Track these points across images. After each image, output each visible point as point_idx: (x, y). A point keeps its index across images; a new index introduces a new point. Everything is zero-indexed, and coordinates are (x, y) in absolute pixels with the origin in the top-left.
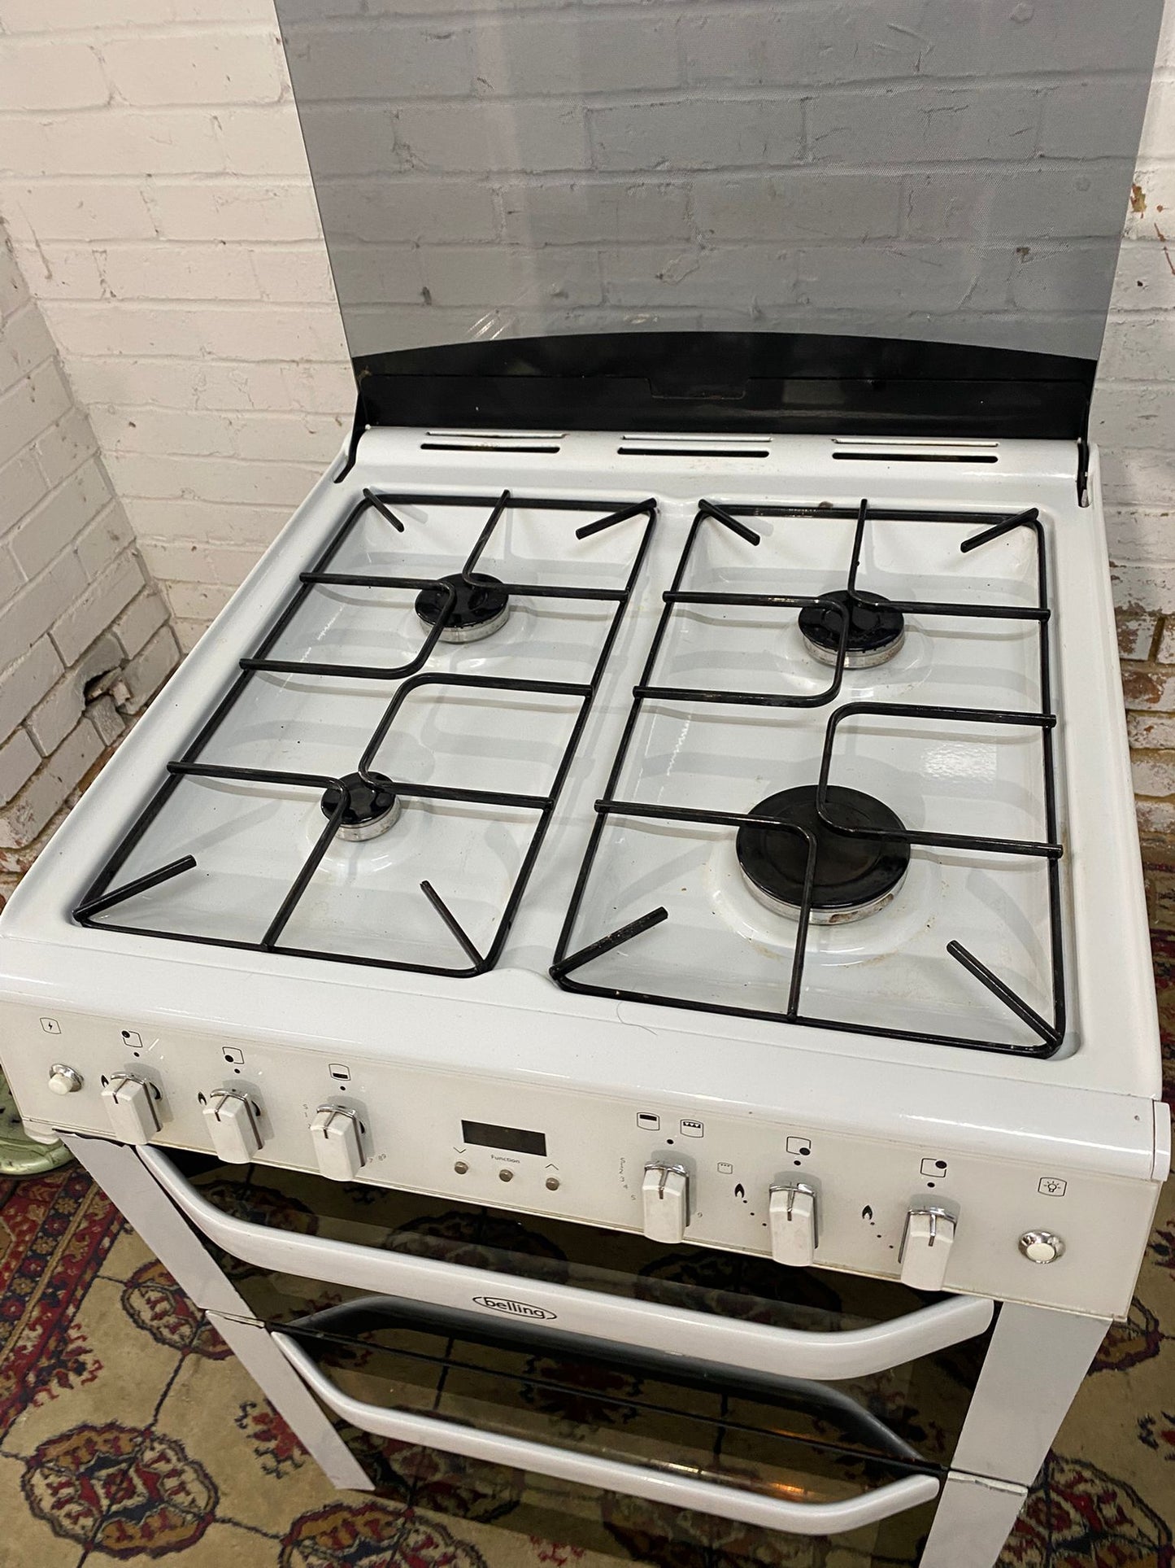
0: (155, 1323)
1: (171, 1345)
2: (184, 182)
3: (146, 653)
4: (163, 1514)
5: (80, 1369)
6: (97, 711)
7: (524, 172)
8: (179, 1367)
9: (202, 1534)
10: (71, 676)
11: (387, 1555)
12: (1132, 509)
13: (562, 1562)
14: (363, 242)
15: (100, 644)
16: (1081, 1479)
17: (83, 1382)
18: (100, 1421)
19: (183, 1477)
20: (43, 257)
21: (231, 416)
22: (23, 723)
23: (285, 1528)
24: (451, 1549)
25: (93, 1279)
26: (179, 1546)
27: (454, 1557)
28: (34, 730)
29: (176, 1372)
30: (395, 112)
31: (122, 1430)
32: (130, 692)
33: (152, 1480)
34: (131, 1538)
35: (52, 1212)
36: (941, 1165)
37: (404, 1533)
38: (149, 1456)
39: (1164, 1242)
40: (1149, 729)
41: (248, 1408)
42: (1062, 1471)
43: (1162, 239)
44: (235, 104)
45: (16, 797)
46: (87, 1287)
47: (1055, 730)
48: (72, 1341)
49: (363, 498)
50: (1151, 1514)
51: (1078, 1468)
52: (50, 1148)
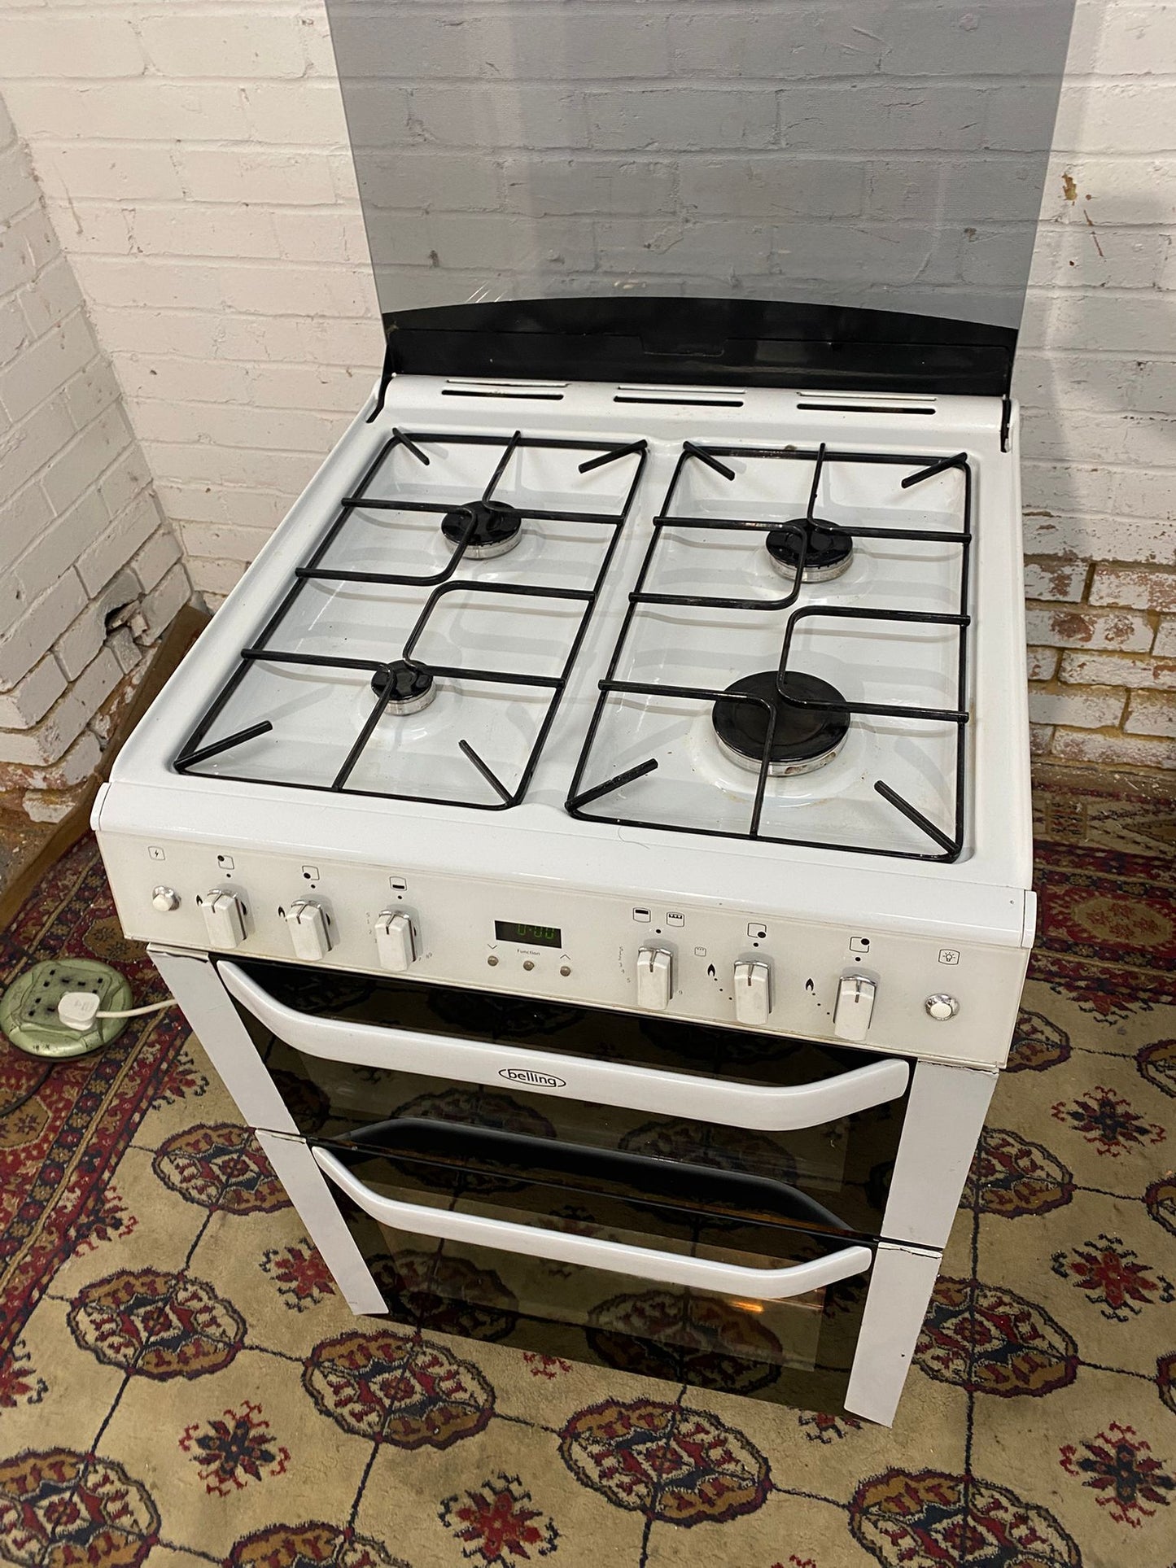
0: (184, 1185)
1: (198, 1203)
2: (213, 148)
3: (161, 588)
4: (197, 1344)
5: (117, 1224)
6: (116, 641)
7: (526, 148)
8: (208, 1221)
9: (232, 1359)
10: (94, 607)
11: (398, 1373)
12: (1066, 465)
13: (552, 1375)
14: (376, 207)
15: (121, 578)
16: (1001, 1303)
17: (120, 1235)
18: (137, 1268)
19: (214, 1313)
20: (74, 213)
21: (249, 366)
22: (51, 649)
23: (306, 1353)
24: (455, 1367)
25: (125, 1148)
26: (213, 1369)
27: (457, 1373)
28: (61, 656)
29: (205, 1226)
30: (409, 90)
31: (157, 1275)
32: (147, 625)
33: (186, 1315)
34: (169, 1363)
35: (85, 1092)
36: (865, 942)
37: (413, 1354)
38: (182, 1295)
39: (1080, 1110)
40: (1082, 666)
41: (271, 1255)
42: (985, 1296)
43: (1091, 224)
44: (263, 79)
45: (44, 718)
46: (120, 1156)
47: (970, 628)
48: (109, 1201)
49: (392, 436)
50: (1060, 1330)
51: (999, 1294)
52: (85, 1034)
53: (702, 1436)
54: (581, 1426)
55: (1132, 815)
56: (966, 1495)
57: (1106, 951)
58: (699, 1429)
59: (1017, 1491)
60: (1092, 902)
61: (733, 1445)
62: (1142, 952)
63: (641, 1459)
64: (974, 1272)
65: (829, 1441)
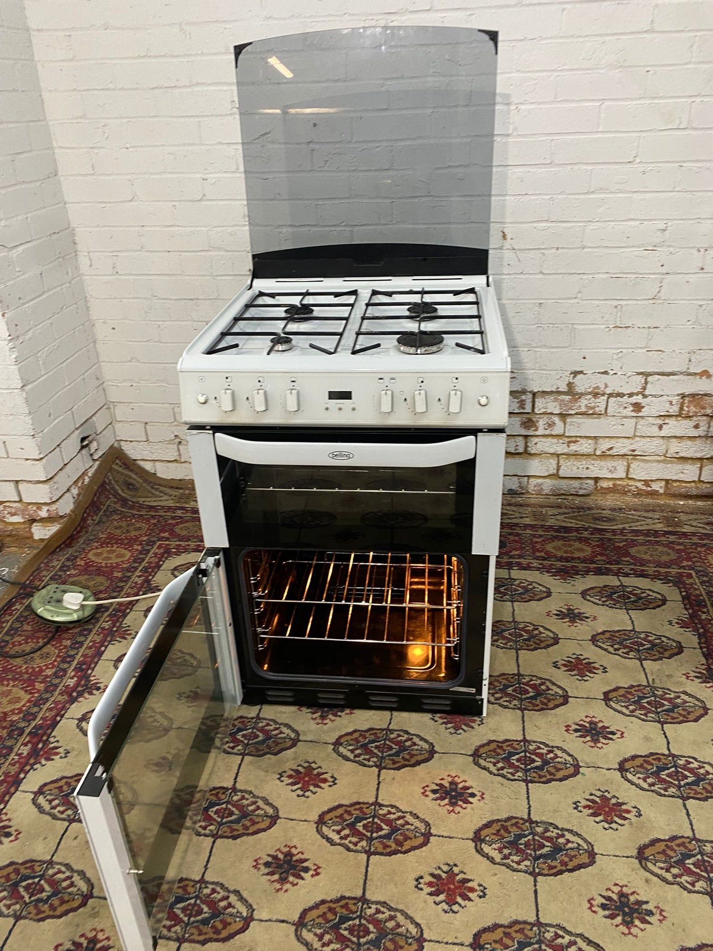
2: (158, 228)
3: (103, 433)
5: (98, 689)
6: (84, 451)
7: (292, 226)
10: (77, 432)
11: (250, 730)
13: (326, 724)
15: (88, 423)
16: (532, 680)
17: (100, 693)
20: (89, 258)
22: (59, 445)
25: (98, 661)
27: (280, 728)
32: (98, 446)
35: (73, 642)
36: (457, 379)
37: (256, 724)
39: (559, 613)
41: (182, 694)
42: (525, 678)
43: (514, 249)
44: (184, 201)
45: (52, 477)
46: (96, 663)
47: (482, 318)
48: (92, 681)
49: (257, 294)
50: (559, 687)
51: (531, 677)
52: (76, 611)
53: (401, 738)
54: (342, 740)
55: (568, 513)
56: (525, 746)
57: (561, 559)
58: (399, 736)
59: (547, 742)
60: (554, 543)
61: (416, 740)
62: (579, 558)
63: (372, 749)
64: (519, 671)
65: (460, 734)
